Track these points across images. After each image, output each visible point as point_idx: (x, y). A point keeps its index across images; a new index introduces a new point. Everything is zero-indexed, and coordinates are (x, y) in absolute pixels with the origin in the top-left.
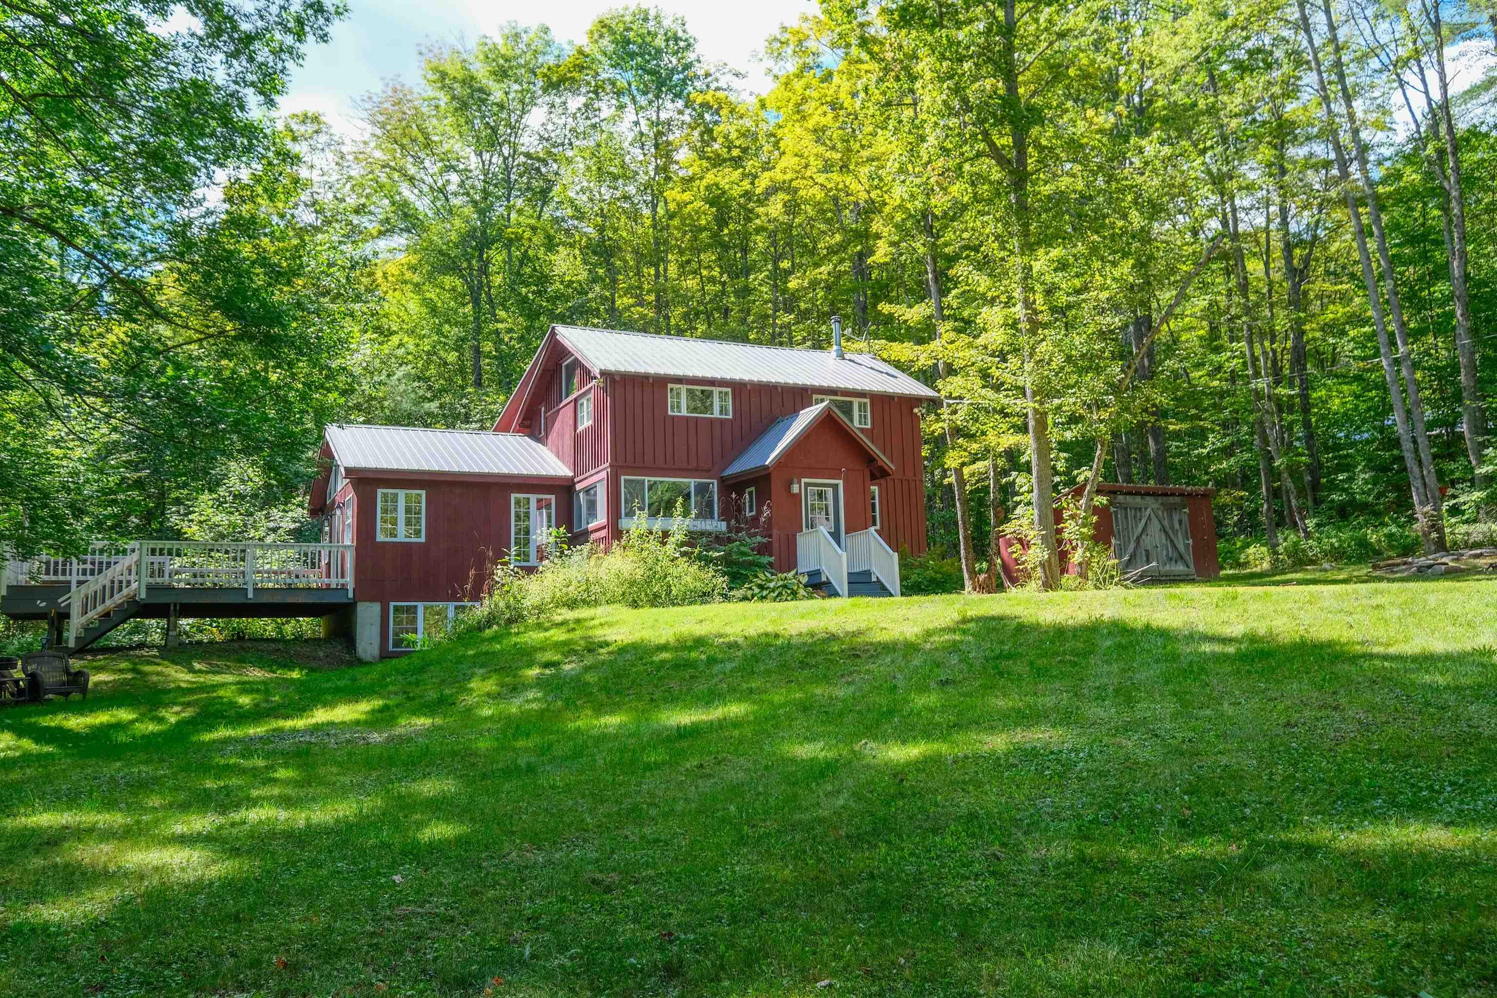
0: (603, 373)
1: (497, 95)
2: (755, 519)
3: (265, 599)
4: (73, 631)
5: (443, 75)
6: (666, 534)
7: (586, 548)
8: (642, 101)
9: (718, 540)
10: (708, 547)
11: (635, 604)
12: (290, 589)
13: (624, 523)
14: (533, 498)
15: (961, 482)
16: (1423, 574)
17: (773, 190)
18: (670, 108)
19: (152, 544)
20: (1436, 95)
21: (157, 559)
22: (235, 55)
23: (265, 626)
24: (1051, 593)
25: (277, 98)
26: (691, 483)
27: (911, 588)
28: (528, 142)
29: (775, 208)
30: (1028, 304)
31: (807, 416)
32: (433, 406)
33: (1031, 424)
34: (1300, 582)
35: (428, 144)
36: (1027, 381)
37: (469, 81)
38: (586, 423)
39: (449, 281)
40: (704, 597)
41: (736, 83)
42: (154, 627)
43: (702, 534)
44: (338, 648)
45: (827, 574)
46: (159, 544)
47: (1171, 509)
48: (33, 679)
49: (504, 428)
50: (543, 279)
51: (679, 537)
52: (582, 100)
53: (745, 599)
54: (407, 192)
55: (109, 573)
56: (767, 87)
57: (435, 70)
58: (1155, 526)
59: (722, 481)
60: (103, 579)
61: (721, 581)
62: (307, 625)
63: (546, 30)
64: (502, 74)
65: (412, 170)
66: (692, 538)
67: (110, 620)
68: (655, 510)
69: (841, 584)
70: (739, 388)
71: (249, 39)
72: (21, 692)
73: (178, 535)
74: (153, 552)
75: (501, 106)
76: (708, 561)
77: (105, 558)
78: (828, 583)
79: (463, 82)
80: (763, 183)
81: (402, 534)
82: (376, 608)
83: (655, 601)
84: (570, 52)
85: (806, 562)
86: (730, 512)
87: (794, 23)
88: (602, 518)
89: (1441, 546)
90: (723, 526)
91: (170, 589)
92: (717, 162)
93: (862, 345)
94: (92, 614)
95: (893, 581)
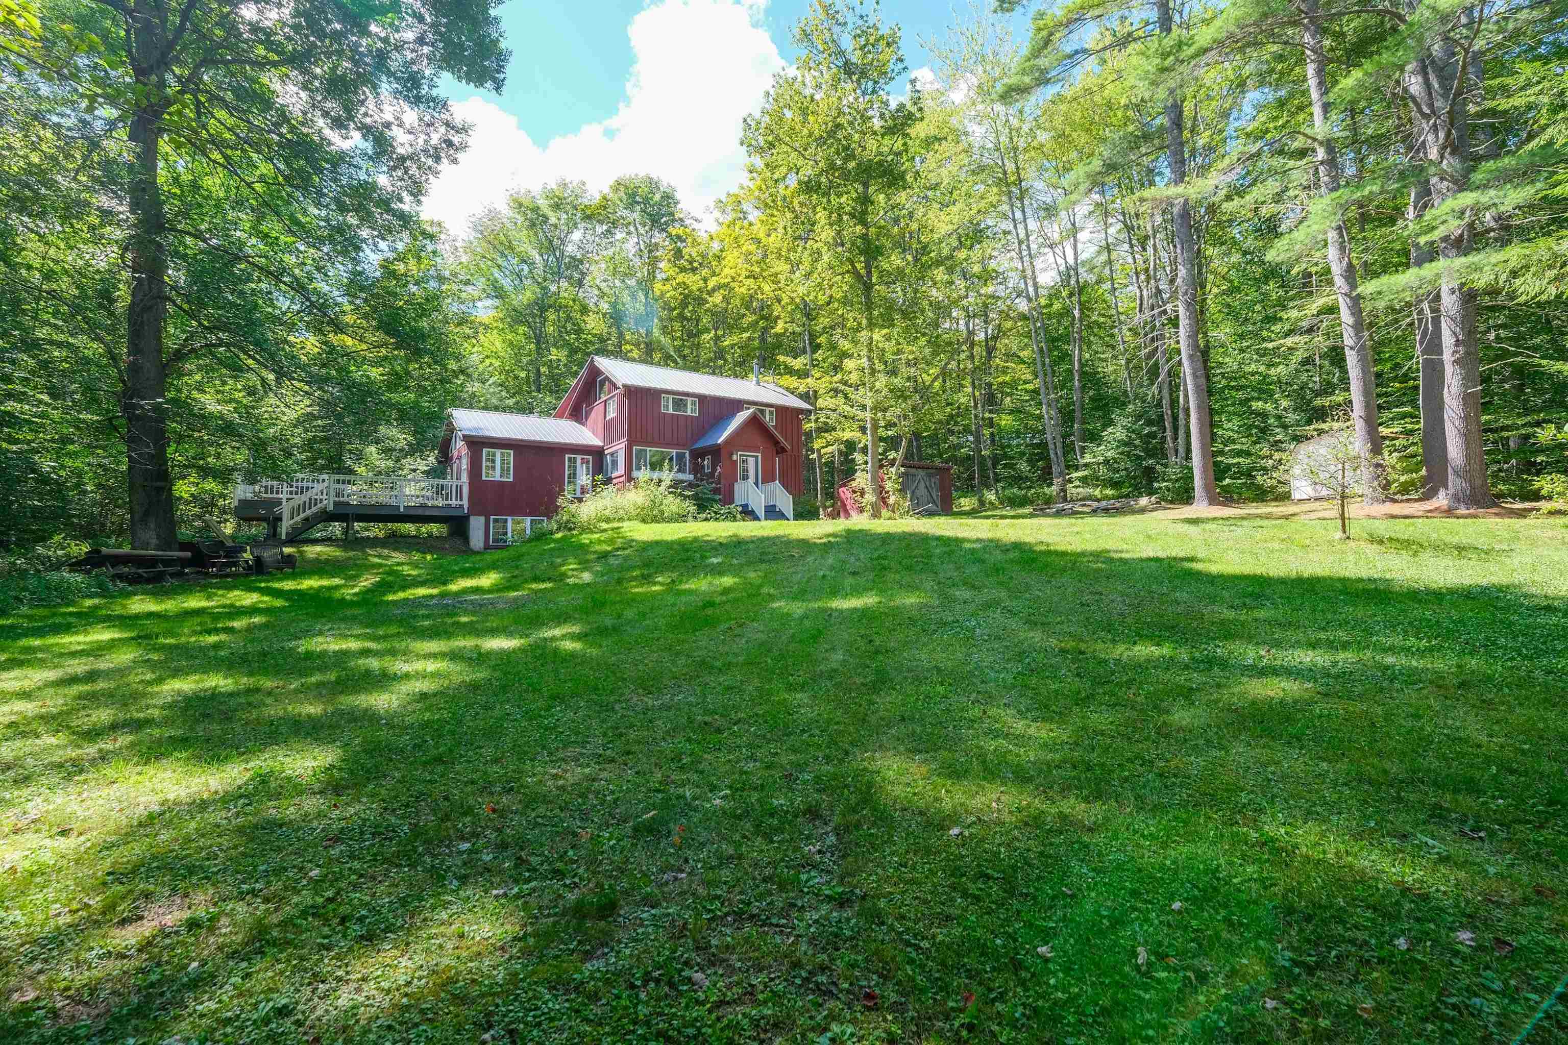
0: (624, 386)
1: (553, 220)
2: (712, 474)
3: (412, 513)
4: (284, 528)
5: (521, 205)
6: (660, 481)
7: (611, 487)
8: (642, 230)
9: (691, 485)
10: (684, 489)
11: (644, 521)
12: (423, 506)
13: (635, 474)
14: (579, 458)
15: (820, 456)
16: (1059, 513)
17: (719, 287)
18: (658, 237)
19: (337, 477)
20: (1071, 261)
21: (341, 486)
22: (394, 168)
23: (410, 528)
24: (876, 521)
25: (422, 198)
26: (674, 452)
27: (799, 516)
28: (570, 249)
29: (717, 298)
30: (870, 359)
31: (742, 417)
32: (511, 402)
33: (869, 426)
34: (1013, 517)
35: (511, 248)
36: (869, 403)
37: (536, 210)
38: (611, 414)
39: (522, 329)
40: (682, 518)
41: (696, 225)
42: (336, 528)
43: (682, 481)
44: (459, 542)
45: (753, 506)
46: (342, 477)
47: (930, 476)
48: (258, 560)
49: (560, 416)
50: (579, 331)
51: (667, 482)
52: (605, 227)
53: (706, 519)
54: (497, 274)
55: (309, 494)
56: (713, 228)
57: (515, 201)
58: (922, 485)
59: (691, 452)
60: (305, 498)
61: (693, 508)
62: (435, 529)
63: (584, 184)
64: (557, 207)
65: (500, 261)
66: (675, 484)
67: (309, 523)
68: (653, 467)
69: (761, 513)
70: (703, 399)
71: (403, 159)
72: (250, 568)
73: (351, 472)
74: (338, 481)
75: (556, 226)
76: (686, 497)
77: (305, 484)
78: (753, 511)
79: (533, 210)
80: (711, 284)
81: (497, 476)
82: (482, 519)
83: (655, 520)
84: (598, 197)
85: (739, 499)
86: (697, 469)
87: (735, 190)
88: (621, 470)
89: (1065, 499)
90: (691, 477)
91: (348, 504)
92: (683, 270)
93: (770, 379)
94: (297, 519)
95: (789, 511)
